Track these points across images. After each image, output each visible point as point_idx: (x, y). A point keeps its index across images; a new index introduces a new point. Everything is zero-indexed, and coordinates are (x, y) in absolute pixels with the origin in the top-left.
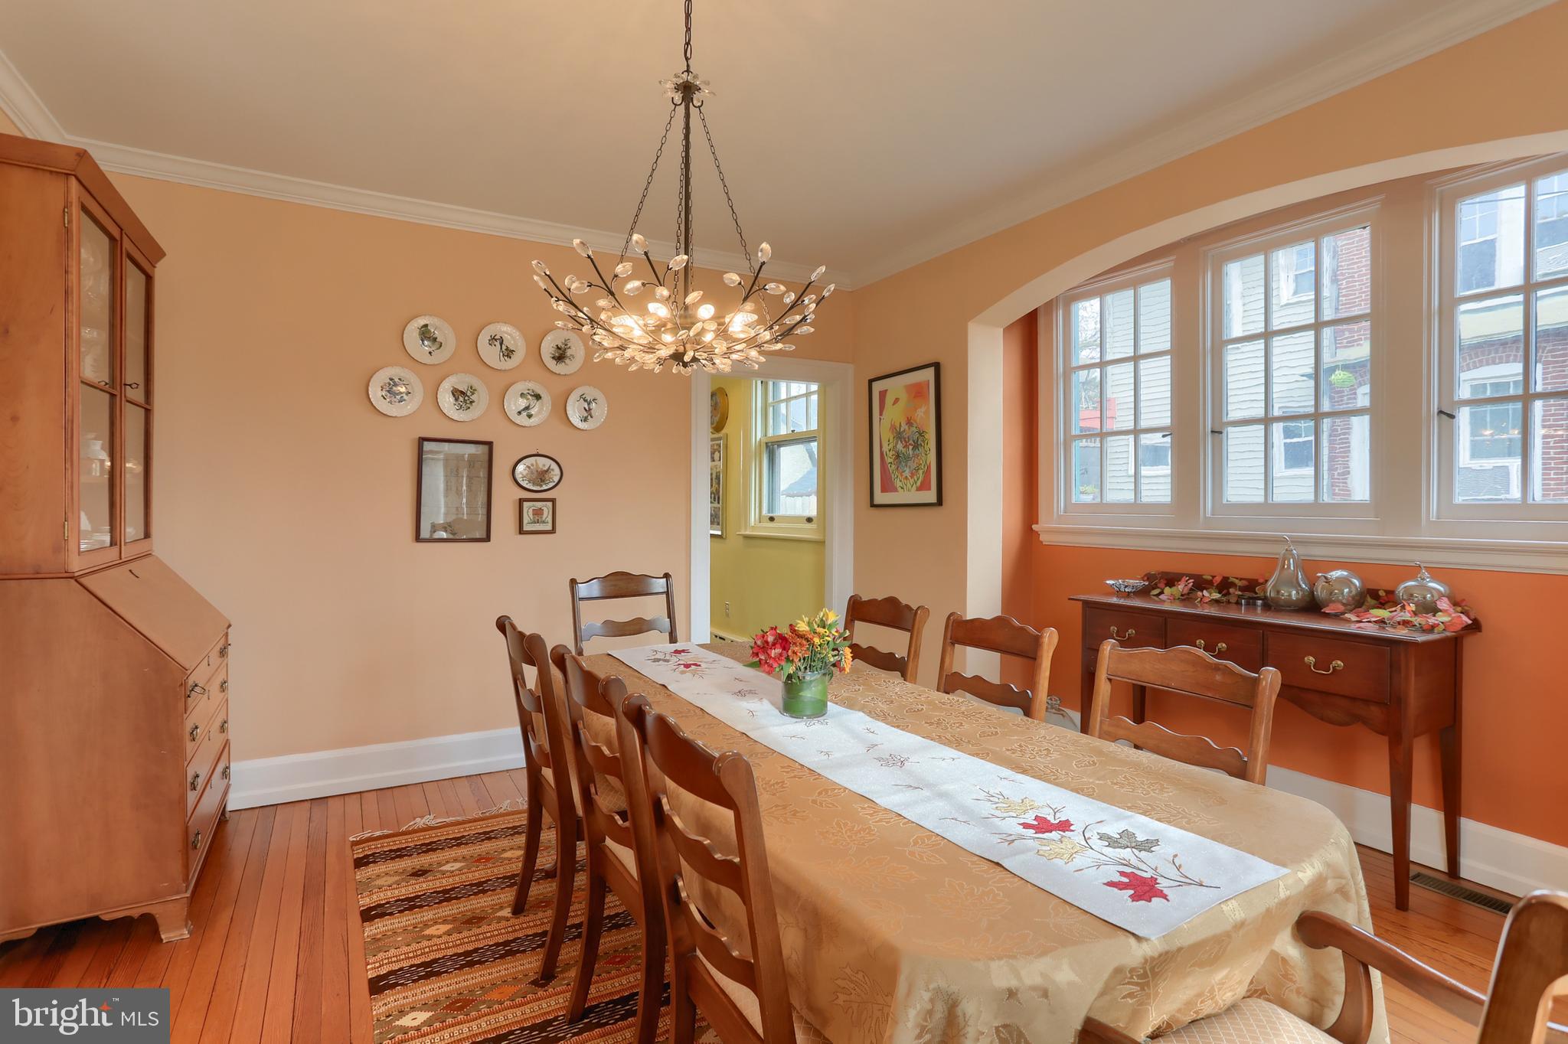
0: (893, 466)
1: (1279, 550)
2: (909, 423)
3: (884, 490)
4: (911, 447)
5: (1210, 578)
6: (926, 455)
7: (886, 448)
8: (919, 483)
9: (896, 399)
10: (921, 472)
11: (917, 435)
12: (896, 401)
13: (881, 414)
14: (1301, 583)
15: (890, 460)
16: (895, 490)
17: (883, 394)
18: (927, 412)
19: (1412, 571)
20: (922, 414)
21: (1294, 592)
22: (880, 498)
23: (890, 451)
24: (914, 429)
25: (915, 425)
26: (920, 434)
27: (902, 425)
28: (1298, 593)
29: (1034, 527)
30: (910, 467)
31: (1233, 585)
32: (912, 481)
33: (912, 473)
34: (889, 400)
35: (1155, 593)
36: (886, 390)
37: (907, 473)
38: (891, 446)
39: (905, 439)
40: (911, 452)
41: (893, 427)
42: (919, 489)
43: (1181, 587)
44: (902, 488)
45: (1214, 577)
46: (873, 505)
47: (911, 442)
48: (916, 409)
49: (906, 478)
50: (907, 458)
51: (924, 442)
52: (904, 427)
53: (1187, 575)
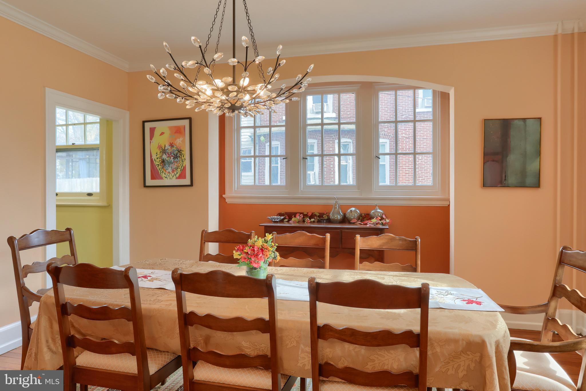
0: (160, 166)
1: (333, 202)
2: (172, 145)
3: (153, 178)
4: (172, 158)
5: (306, 213)
6: (183, 161)
7: (154, 157)
8: (178, 175)
9: (162, 133)
10: (179, 170)
11: (177, 152)
12: (162, 134)
13: (151, 139)
14: (341, 213)
15: (157, 163)
16: (162, 178)
17: (152, 130)
18: (184, 141)
19: (374, 207)
20: (181, 142)
21: (339, 216)
22: (149, 182)
23: (157, 158)
24: (174, 148)
25: (175, 147)
26: (179, 152)
27: (166, 145)
28: (340, 217)
29: (224, 196)
30: (171, 167)
31: (316, 215)
32: (173, 174)
33: (173, 170)
34: (157, 133)
35: (286, 221)
36: (155, 128)
37: (170, 170)
38: (158, 156)
39: (168, 153)
40: (172, 160)
41: (160, 147)
42: (179, 177)
43: (298, 218)
44: (166, 177)
45: (308, 213)
46: (145, 186)
47: (173, 155)
48: (176, 139)
49: (169, 173)
50: (170, 163)
51: (181, 155)
52: (168, 147)
53: (299, 213)
